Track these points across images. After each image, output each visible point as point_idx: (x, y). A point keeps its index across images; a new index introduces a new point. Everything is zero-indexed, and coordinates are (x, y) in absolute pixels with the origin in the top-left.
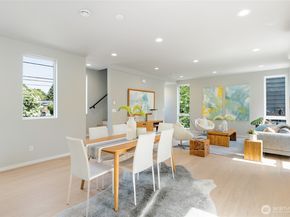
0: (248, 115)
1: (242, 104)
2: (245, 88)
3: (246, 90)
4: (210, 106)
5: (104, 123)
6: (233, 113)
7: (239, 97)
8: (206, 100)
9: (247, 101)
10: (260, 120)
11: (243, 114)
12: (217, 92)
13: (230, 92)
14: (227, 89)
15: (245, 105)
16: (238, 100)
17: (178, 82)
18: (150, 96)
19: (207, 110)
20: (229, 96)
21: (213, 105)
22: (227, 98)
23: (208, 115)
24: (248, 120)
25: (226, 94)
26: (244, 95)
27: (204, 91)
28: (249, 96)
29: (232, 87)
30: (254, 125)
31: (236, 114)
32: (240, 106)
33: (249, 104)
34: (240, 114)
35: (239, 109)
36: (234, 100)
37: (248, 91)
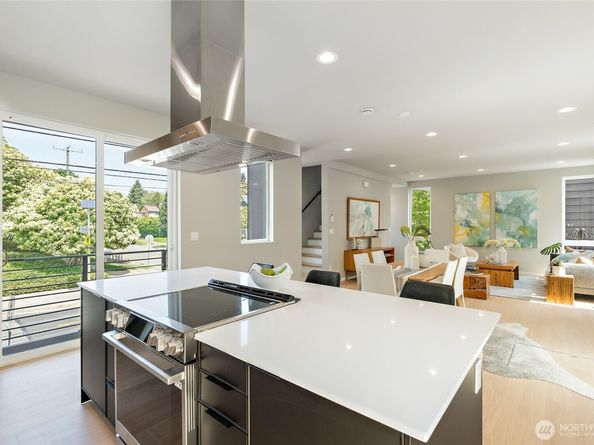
0: (535, 239)
1: (524, 222)
2: (530, 196)
3: (531, 198)
4: (468, 224)
5: (316, 235)
6: (508, 235)
7: (518, 209)
8: (462, 214)
9: (533, 216)
10: (557, 246)
11: (527, 237)
12: (480, 201)
13: (503, 202)
14: (499, 197)
15: (530, 222)
16: (518, 213)
17: (410, 183)
18: (374, 207)
19: (462, 231)
20: (502, 207)
21: (474, 222)
22: (498, 211)
23: (465, 238)
24: (536, 246)
25: (497, 204)
26: (527, 206)
27: (457, 199)
28: (536, 208)
29: (507, 193)
30: (548, 256)
31: (514, 237)
32: (521, 223)
33: (535, 221)
34: (521, 237)
35: (519, 229)
36: (510, 214)
37: (535, 200)
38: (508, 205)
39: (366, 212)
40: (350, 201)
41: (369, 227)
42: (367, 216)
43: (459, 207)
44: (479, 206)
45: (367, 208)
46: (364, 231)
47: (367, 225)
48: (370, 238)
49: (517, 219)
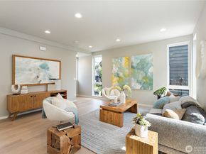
0: (151, 84)
1: (146, 74)
4: (118, 75)
6: (138, 82)
7: (143, 66)
8: (115, 70)
9: (150, 70)
10: (163, 89)
11: (147, 83)
12: (124, 62)
13: (135, 62)
14: (133, 59)
15: (149, 74)
16: (142, 69)
20: (135, 65)
21: (121, 74)
22: (132, 67)
24: (152, 89)
25: (132, 63)
26: (147, 64)
27: (113, 61)
28: (152, 65)
29: (137, 56)
30: (157, 96)
31: (140, 83)
32: (144, 75)
33: (152, 74)
34: (144, 83)
35: (144, 78)
36: (138, 69)
37: (152, 60)
38: (138, 64)
39: (41, 66)
40: (16, 58)
41: (47, 78)
42: (43, 70)
43: (114, 65)
44: (123, 64)
45: (43, 64)
46: (39, 79)
47: (44, 76)
48: (47, 84)
49: (142, 72)
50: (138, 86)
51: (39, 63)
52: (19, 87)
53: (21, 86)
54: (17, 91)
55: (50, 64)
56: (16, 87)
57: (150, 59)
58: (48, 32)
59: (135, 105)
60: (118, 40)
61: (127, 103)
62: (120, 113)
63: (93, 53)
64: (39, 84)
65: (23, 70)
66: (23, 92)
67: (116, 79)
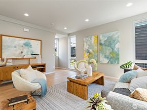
1: (113, 49)
4: (88, 52)
6: (105, 57)
7: (110, 43)
8: (86, 47)
9: (117, 46)
11: (114, 58)
12: (93, 40)
13: (103, 39)
14: (101, 37)
15: (116, 50)
16: (110, 45)
20: (102, 42)
21: (91, 51)
22: (101, 44)
24: (118, 63)
25: (100, 41)
26: (114, 41)
27: (85, 40)
28: (119, 42)
29: (105, 34)
30: (123, 70)
31: (108, 58)
32: (111, 50)
33: (118, 49)
34: (111, 58)
35: (110, 53)
36: (106, 45)
37: (118, 37)
38: (105, 41)
39: (24, 44)
40: (3, 37)
41: (30, 53)
42: (27, 47)
43: (85, 44)
44: (93, 42)
45: (26, 43)
46: (23, 54)
47: (27, 52)
48: (29, 59)
49: (109, 48)
50: (106, 61)
51: (23, 41)
52: (5, 60)
53: (7, 59)
54: (3, 63)
55: (32, 42)
56: (3, 60)
57: (117, 36)
58: (26, 15)
59: (102, 78)
60: (87, 20)
61: (94, 76)
62: (85, 85)
63: (69, 34)
64: (23, 59)
65: (9, 47)
66: (8, 64)
67: (86, 55)
